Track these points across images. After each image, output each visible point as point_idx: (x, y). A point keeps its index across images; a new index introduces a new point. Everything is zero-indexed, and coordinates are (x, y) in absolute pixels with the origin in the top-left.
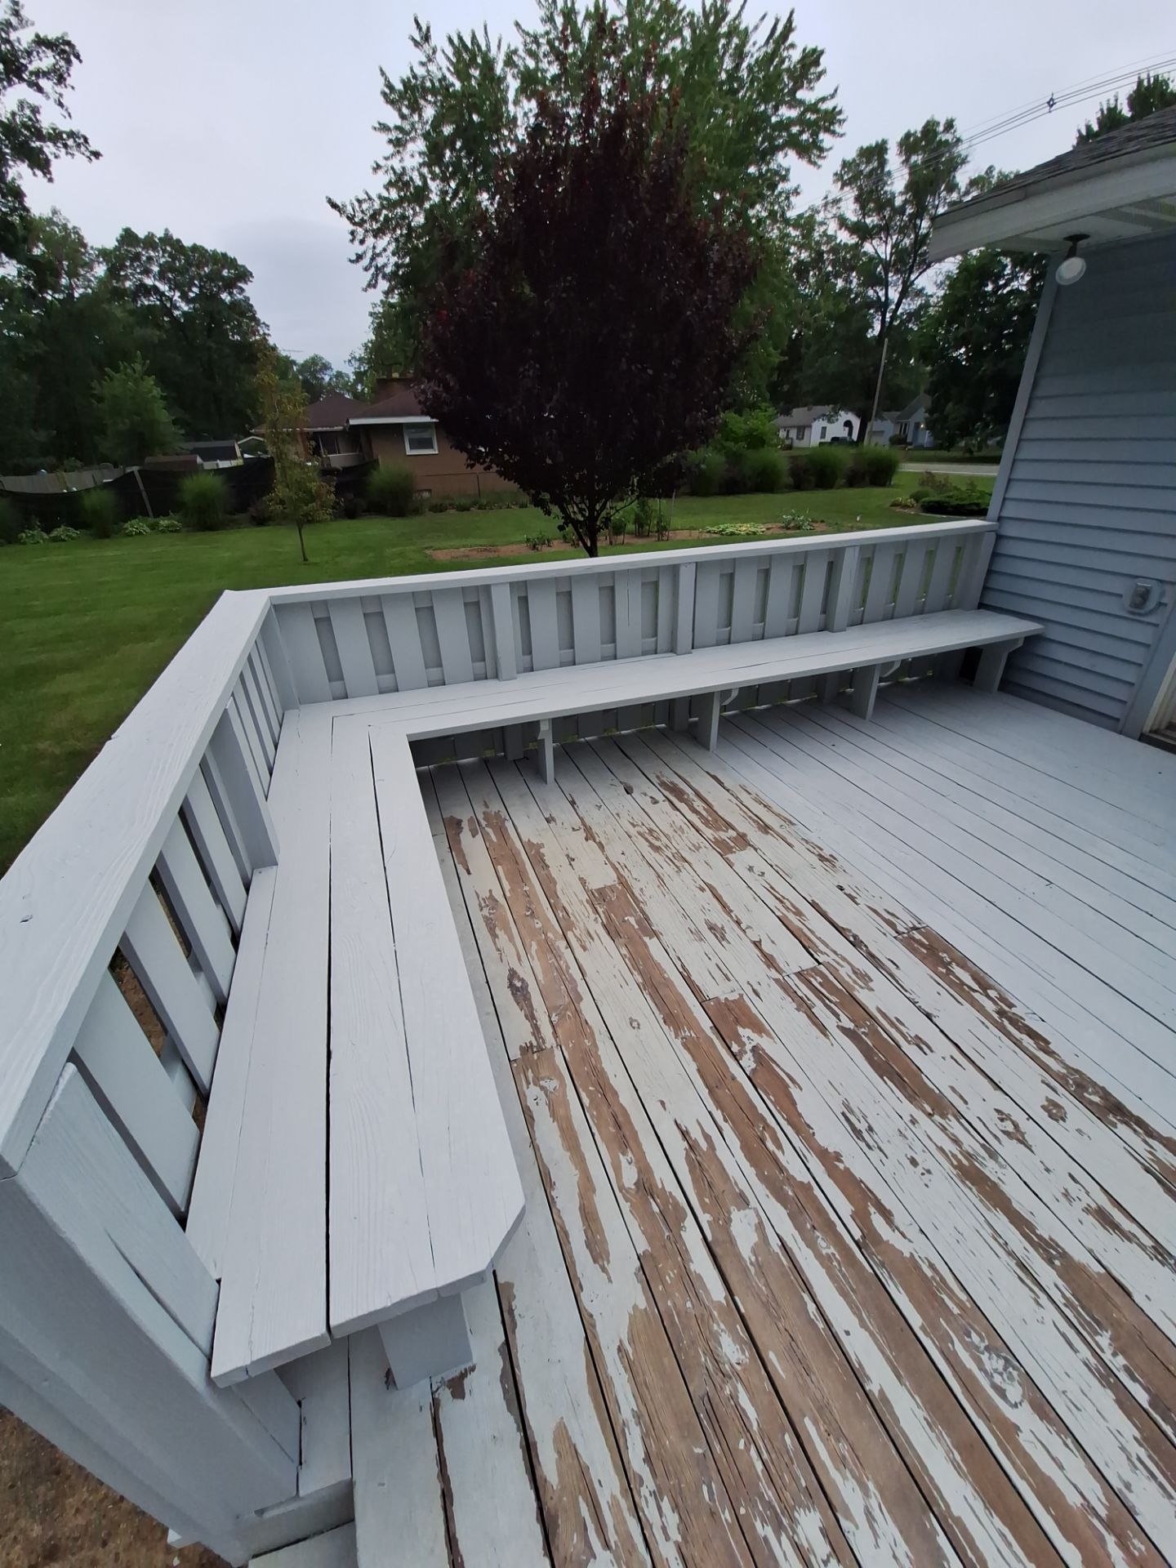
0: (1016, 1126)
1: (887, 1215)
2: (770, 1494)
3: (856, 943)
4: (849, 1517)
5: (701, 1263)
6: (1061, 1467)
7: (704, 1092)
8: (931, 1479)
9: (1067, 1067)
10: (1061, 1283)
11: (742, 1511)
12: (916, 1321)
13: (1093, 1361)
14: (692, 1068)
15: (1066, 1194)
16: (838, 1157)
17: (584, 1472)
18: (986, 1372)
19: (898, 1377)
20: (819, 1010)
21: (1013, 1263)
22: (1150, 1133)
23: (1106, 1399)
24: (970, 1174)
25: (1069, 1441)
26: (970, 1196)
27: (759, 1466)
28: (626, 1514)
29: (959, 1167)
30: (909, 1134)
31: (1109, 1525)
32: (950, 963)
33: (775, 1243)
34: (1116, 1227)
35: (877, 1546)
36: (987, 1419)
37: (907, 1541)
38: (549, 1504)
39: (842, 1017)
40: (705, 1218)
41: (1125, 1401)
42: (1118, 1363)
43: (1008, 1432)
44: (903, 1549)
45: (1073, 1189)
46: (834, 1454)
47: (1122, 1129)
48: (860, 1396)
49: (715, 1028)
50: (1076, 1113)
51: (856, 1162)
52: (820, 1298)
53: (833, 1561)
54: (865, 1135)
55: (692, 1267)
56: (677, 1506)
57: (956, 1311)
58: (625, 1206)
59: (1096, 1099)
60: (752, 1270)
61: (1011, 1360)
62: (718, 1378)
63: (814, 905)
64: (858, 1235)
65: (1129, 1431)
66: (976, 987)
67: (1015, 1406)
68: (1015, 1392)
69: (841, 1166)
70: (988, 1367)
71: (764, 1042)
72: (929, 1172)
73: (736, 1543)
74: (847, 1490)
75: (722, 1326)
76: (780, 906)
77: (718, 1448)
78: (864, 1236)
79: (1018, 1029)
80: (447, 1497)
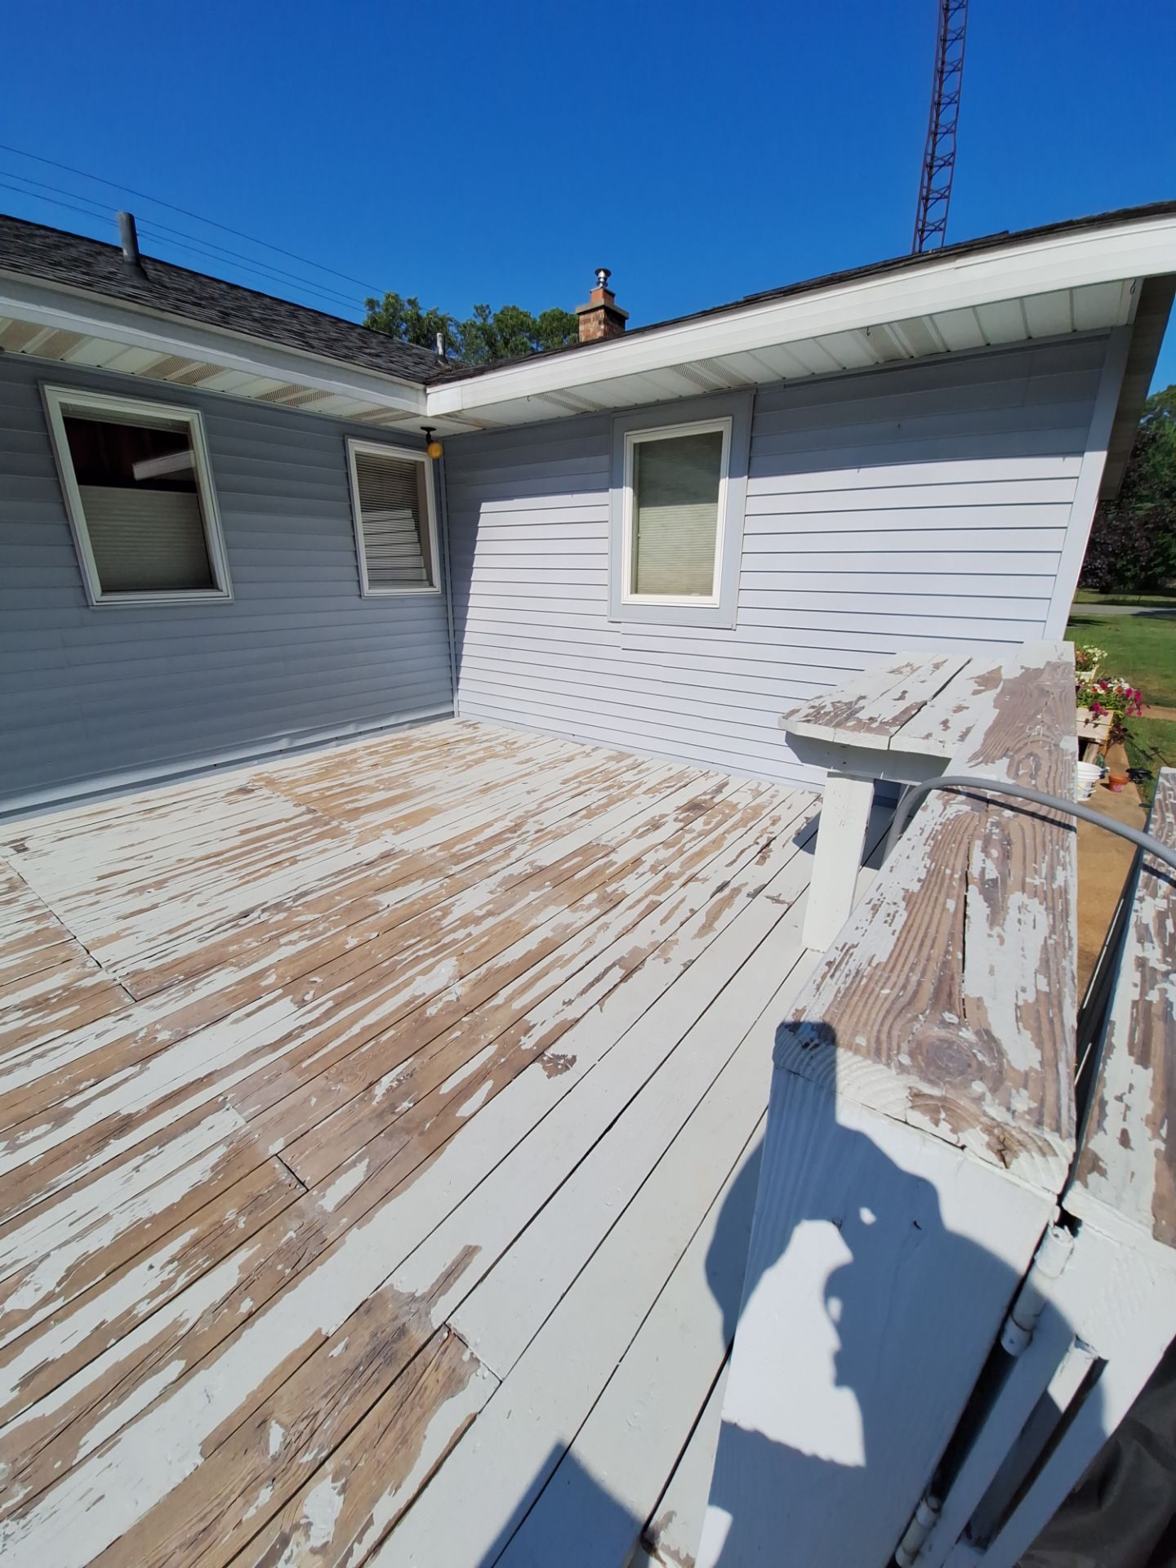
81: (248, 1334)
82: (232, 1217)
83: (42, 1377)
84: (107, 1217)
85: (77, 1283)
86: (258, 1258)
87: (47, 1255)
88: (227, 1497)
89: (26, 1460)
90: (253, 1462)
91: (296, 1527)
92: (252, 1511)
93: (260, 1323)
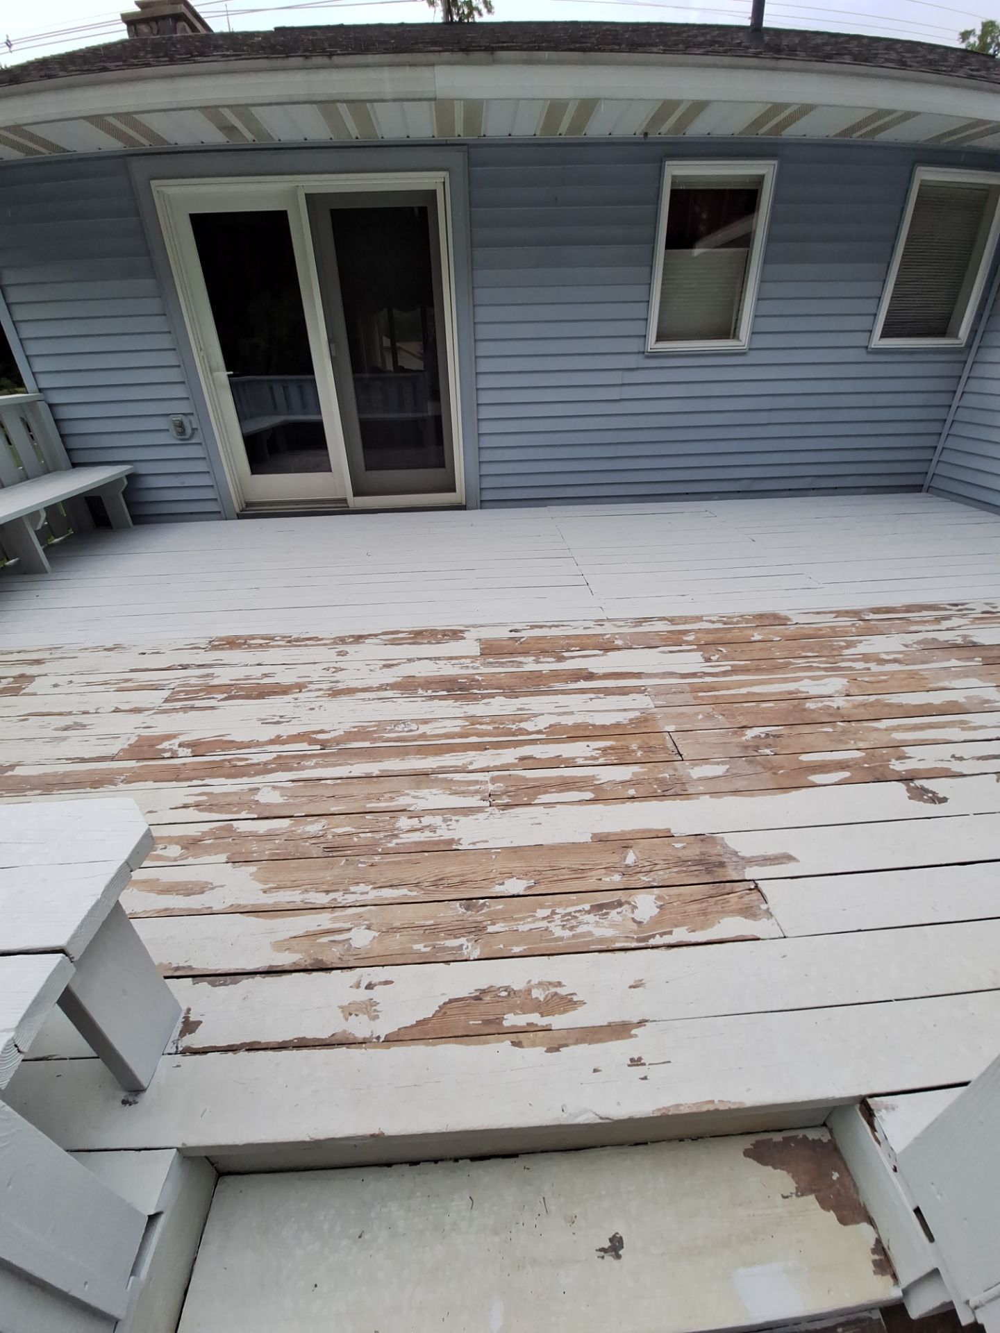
0: (335, 668)
1: (322, 732)
2: (382, 835)
3: (185, 667)
4: (411, 805)
5: (262, 827)
6: (445, 727)
7: (174, 784)
8: (419, 769)
9: (331, 639)
10: (395, 692)
11: (380, 850)
12: (367, 744)
13: (423, 699)
14: (150, 784)
15: (371, 670)
16: (279, 737)
17: (307, 935)
18: (401, 732)
19: (380, 761)
20: (197, 703)
21: (376, 701)
22: (376, 635)
23: (436, 702)
24: (335, 693)
25: (440, 720)
26: (344, 699)
27: (369, 835)
28: (343, 913)
29: (330, 695)
30: (298, 704)
31: (472, 724)
32: (246, 642)
33: (289, 784)
34: (393, 665)
35: (427, 799)
36: (415, 740)
37: (433, 788)
38: (308, 963)
40: (244, 815)
41: (442, 698)
42: (430, 693)
43: (423, 736)
44: (434, 791)
45: (371, 667)
46: (386, 801)
47: (367, 641)
48: (375, 780)
49: (139, 760)
50: (350, 649)
51: (288, 731)
52: (328, 777)
53: (422, 819)
54: (281, 720)
55: (261, 832)
56: (358, 883)
57: (375, 729)
58: (190, 860)
59: (351, 640)
60: (291, 801)
61: (404, 722)
62: (322, 839)
63: (132, 671)
64: (319, 747)
65: (451, 702)
66: (268, 641)
67: (418, 729)
68: (414, 727)
69: (285, 737)
70: (401, 730)
71: (182, 739)
72: (321, 706)
73: (390, 858)
74: (401, 802)
75: (302, 827)
76: (108, 686)
77: (349, 852)
78: (321, 745)
79: (302, 641)
81: (629, 804)
82: (635, 748)
83: (530, 761)
84: (572, 713)
85: (552, 733)
86: (643, 775)
87: (543, 714)
88: (598, 865)
89: (512, 789)
90: (615, 858)
91: (629, 903)
92: (608, 879)
93: (637, 804)
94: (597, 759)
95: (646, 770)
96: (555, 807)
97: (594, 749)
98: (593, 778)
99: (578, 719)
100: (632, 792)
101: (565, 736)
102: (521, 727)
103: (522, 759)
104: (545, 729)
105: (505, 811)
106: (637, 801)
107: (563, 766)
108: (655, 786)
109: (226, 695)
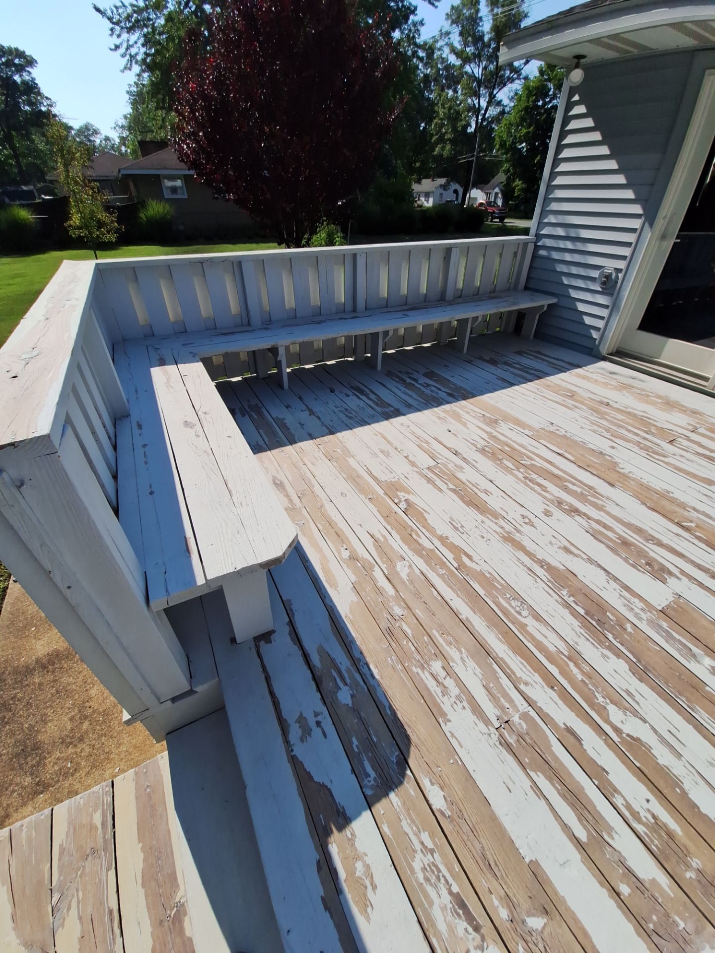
0: (529, 520)
1: (470, 557)
2: (418, 657)
3: (456, 453)
4: (454, 661)
5: (383, 582)
6: (546, 637)
7: (382, 519)
8: (489, 645)
9: (554, 496)
10: (546, 574)
11: (406, 665)
12: (482, 592)
13: (559, 600)
14: (375, 510)
15: (551, 543)
16: (447, 538)
17: (333, 661)
18: (513, 607)
19: (475, 612)
20: (438, 482)
21: (526, 569)
22: (589, 518)
23: (566, 613)
24: (508, 539)
25: (549, 628)
26: (509, 547)
27: (413, 648)
28: (354, 672)
29: (503, 537)
30: (481, 527)
31: (569, 658)
32: (502, 459)
33: (418, 572)
34: (571, 552)
35: (467, 670)
36: (513, 623)
37: (480, 668)
38: (317, 673)
39: (449, 484)
40: (383, 567)
41: (574, 614)
42: (570, 600)
43: (523, 627)
44: (478, 670)
45: (554, 541)
46: (444, 640)
47: (577, 518)
48: (457, 620)
49: (386, 494)
50: (557, 513)
51: (455, 539)
52: (439, 589)
53: (448, 678)
54: (460, 529)
55: (379, 584)
56: (377, 666)
57: (500, 587)
58: (344, 566)
59: (566, 507)
60: (408, 583)
61: (523, 602)
62: (393, 621)
63: (435, 439)
64: (456, 565)
65: (576, 623)
66: (514, 468)
67: (526, 617)
68: (525, 613)
69: (449, 541)
70: (514, 605)
71: (411, 498)
72: (489, 540)
73: (405, 676)
74: (453, 653)
75: (394, 603)
76: (418, 440)
77: (394, 645)
78: (459, 566)
79: (533, 484)
80: (268, 679)
94: (639, 820)
95: (673, 896)
96: (540, 799)
97: (649, 810)
98: (610, 829)
99: (678, 769)
100: (625, 890)
101: (638, 765)
102: (608, 707)
103: (570, 731)
104: (628, 735)
105: (500, 747)
106: (616, 901)
107: (596, 783)
108: (654, 918)
109: (454, 488)
